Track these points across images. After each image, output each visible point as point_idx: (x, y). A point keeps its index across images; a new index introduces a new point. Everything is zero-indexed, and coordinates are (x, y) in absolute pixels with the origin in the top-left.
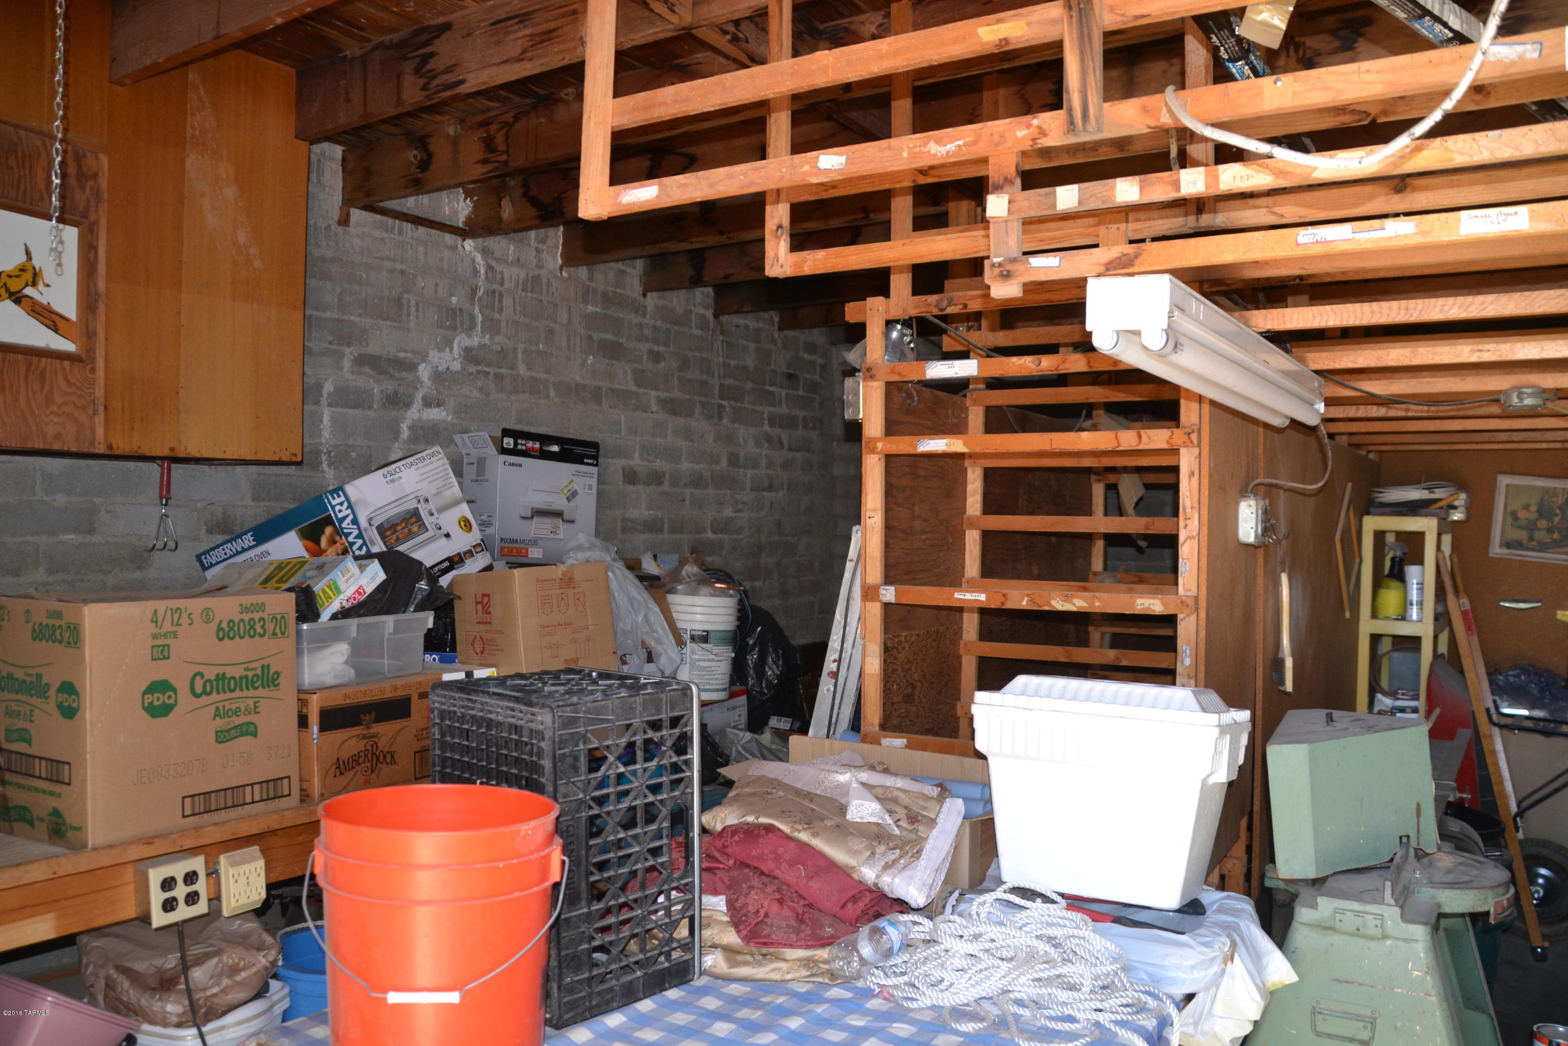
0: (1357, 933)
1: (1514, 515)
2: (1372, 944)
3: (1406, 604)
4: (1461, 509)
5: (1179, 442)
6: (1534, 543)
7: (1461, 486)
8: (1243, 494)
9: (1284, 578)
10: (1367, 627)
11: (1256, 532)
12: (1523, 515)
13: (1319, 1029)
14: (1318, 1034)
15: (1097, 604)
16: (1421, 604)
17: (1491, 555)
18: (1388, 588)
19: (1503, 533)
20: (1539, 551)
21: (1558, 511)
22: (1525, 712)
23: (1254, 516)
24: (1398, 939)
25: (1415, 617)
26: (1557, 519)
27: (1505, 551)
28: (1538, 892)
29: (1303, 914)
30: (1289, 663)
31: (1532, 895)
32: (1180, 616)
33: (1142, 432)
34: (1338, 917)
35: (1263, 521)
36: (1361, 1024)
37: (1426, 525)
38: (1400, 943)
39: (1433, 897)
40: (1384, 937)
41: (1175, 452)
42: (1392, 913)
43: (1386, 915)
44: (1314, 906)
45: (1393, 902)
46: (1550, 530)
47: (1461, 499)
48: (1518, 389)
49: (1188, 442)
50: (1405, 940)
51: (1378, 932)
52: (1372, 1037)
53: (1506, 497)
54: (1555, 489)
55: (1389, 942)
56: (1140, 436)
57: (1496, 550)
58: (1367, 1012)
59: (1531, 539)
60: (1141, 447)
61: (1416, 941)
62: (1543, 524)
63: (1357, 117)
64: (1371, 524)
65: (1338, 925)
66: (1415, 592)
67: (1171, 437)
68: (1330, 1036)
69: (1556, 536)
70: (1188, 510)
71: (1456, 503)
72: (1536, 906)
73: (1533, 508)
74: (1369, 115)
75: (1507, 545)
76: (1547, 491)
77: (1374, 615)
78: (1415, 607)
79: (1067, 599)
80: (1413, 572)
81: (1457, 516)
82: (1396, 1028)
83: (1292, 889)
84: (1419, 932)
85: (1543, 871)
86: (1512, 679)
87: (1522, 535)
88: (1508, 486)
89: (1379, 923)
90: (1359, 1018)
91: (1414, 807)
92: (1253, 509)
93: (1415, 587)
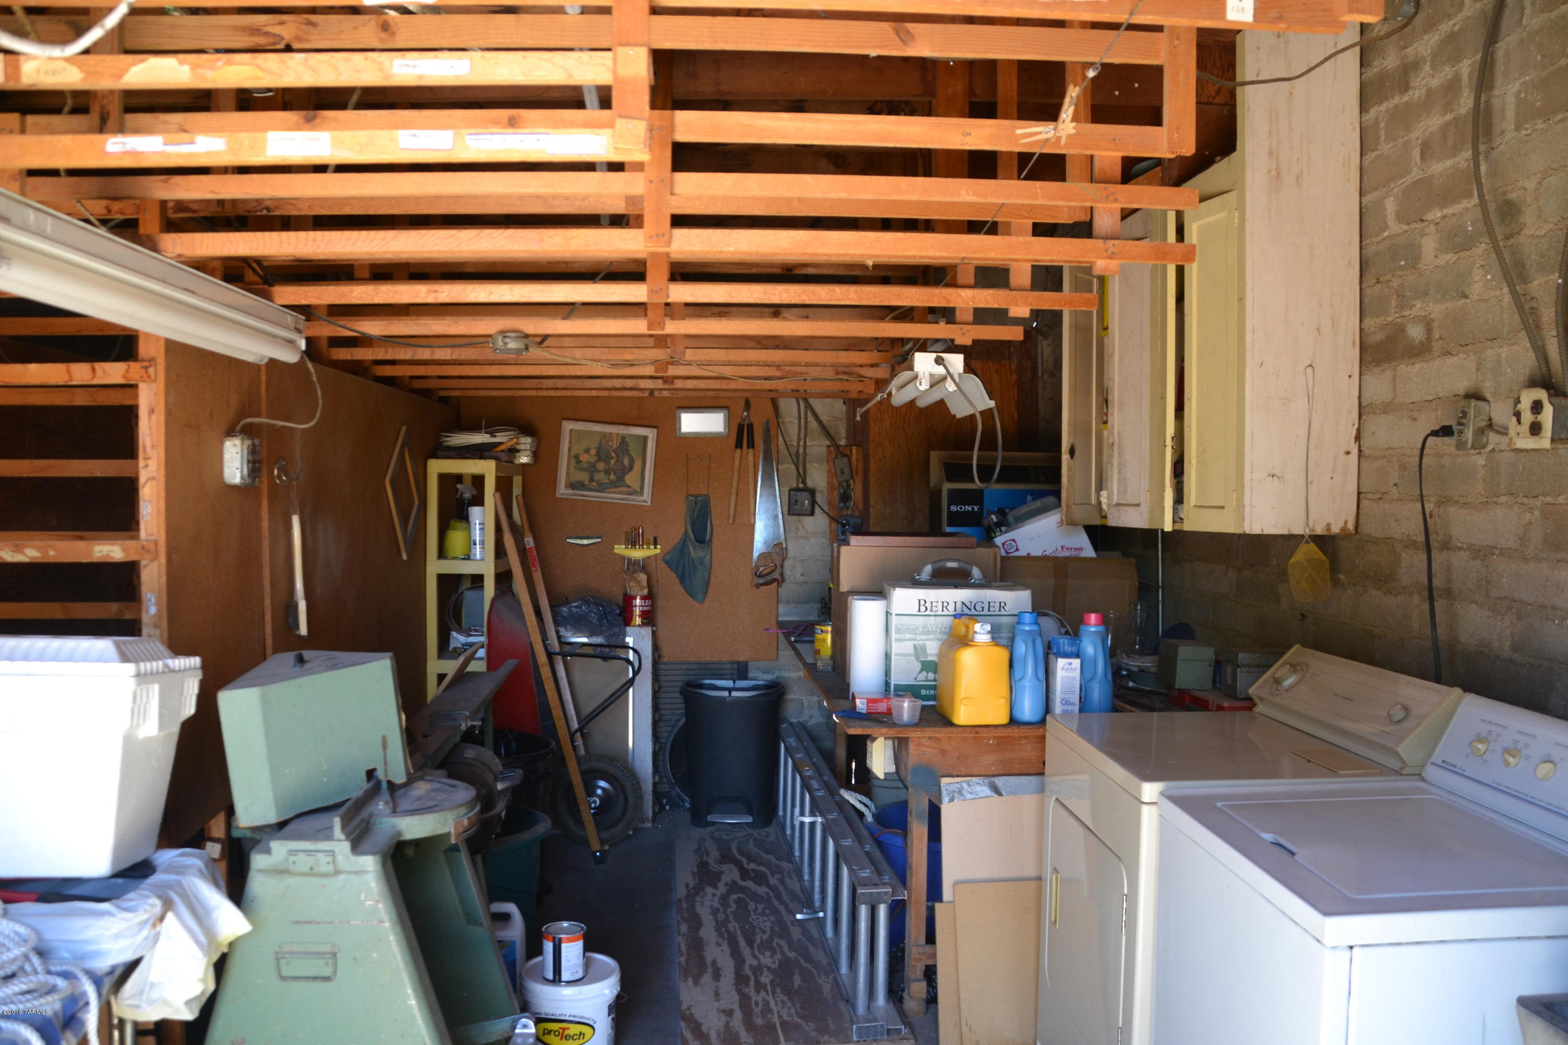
0: (311, 873)
1: (577, 457)
2: (326, 881)
3: (471, 543)
4: (529, 453)
5: (136, 376)
6: (594, 484)
7: (527, 429)
8: (230, 433)
9: (296, 521)
10: (435, 567)
11: (242, 472)
12: (584, 458)
13: (284, 974)
14: (283, 978)
15: (52, 553)
16: (482, 543)
17: (557, 496)
18: (455, 529)
19: (568, 475)
20: (598, 491)
21: (613, 455)
22: (584, 640)
23: (239, 456)
24: (350, 872)
25: (478, 557)
26: (613, 462)
27: (570, 492)
28: (595, 802)
29: (258, 861)
30: (302, 606)
31: (590, 806)
32: (143, 563)
33: (98, 365)
34: (292, 858)
35: (249, 462)
36: (322, 962)
37: (487, 468)
38: (352, 877)
39: (394, 827)
40: (337, 872)
41: (134, 387)
42: (342, 847)
43: (337, 850)
44: (268, 851)
45: (342, 837)
46: (607, 472)
47: (526, 442)
48: (504, 333)
49: (145, 377)
50: (357, 873)
51: (330, 869)
52: (335, 972)
53: (570, 442)
54: (610, 434)
55: (342, 877)
56: (94, 370)
57: (562, 491)
58: (327, 948)
59: (592, 480)
60: (95, 382)
61: (366, 872)
62: (601, 466)
63: (271, 40)
64: (437, 467)
65: (292, 868)
66: (478, 532)
67: (127, 371)
68: (295, 978)
69: (612, 477)
70: (149, 449)
71: (522, 447)
72: (594, 814)
73: (593, 452)
74: (283, 39)
75: (572, 486)
76: (605, 437)
77: (442, 554)
78: (478, 546)
79: (18, 549)
80: (475, 513)
81: (524, 459)
82: (355, 959)
83: (257, 837)
84: (370, 863)
85: (602, 784)
86: (574, 610)
87: (584, 477)
88: (571, 430)
89: (330, 859)
90: (320, 955)
91: (380, 740)
92: (238, 449)
93: (478, 527)
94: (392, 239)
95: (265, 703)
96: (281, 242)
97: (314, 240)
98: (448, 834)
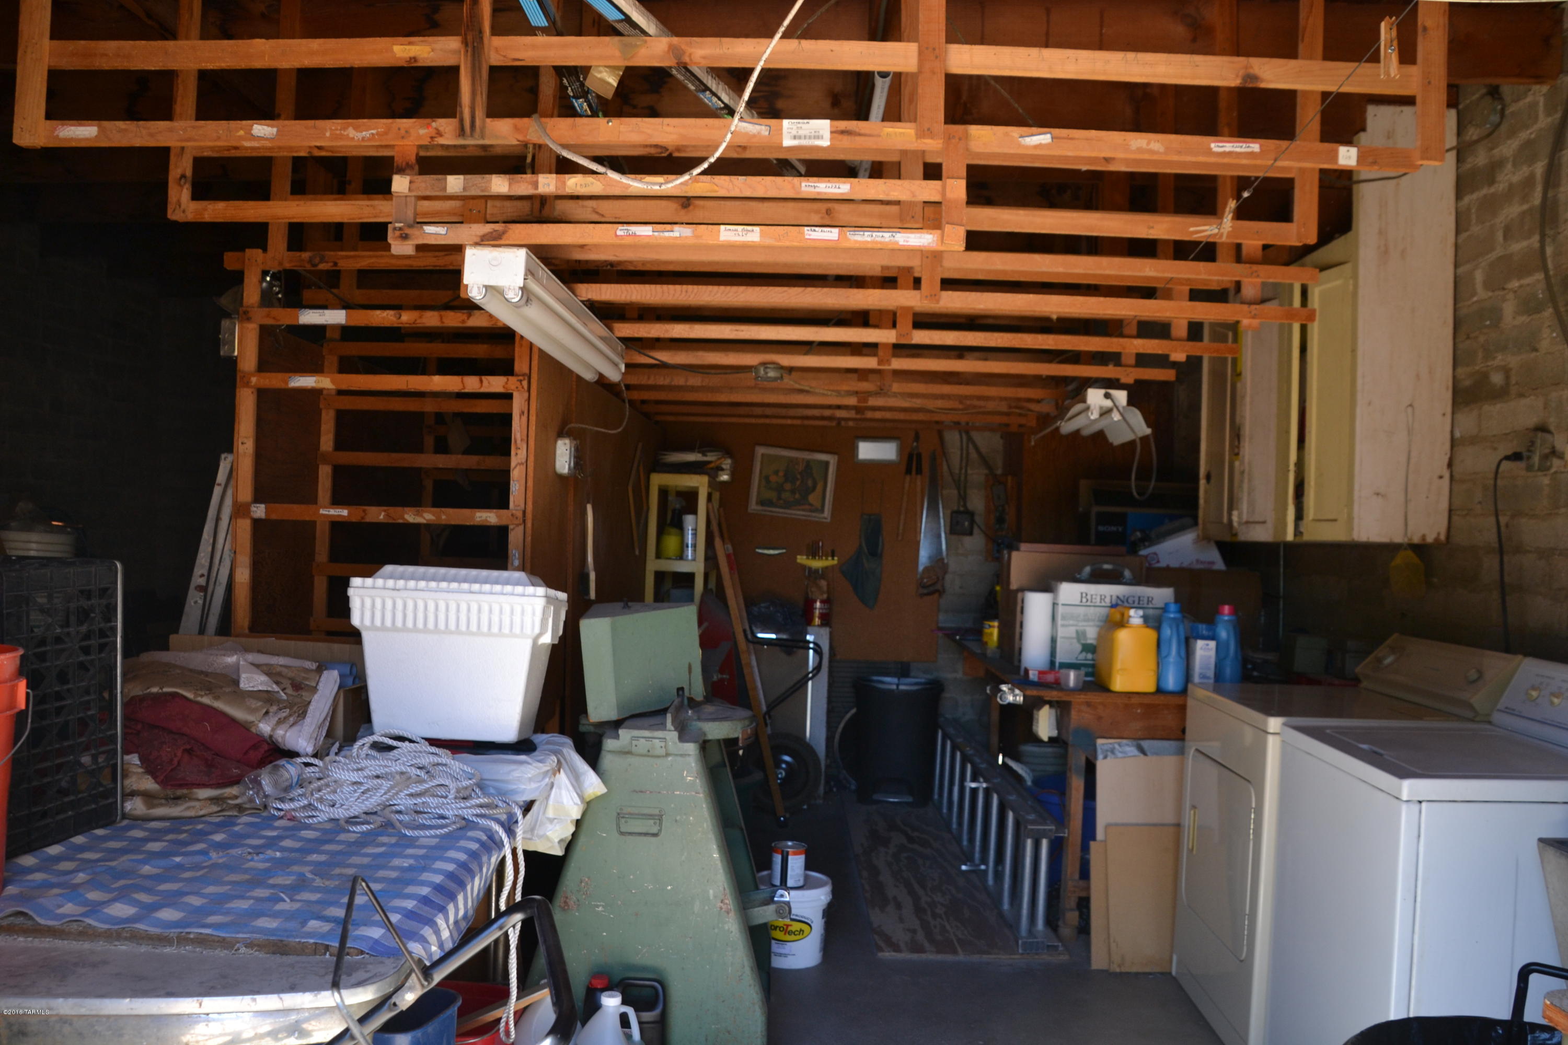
0: (648, 754)
1: (767, 478)
2: (659, 761)
3: (683, 546)
4: (728, 472)
5: (513, 387)
6: (782, 502)
7: (728, 453)
8: (561, 434)
9: (589, 508)
10: (653, 565)
11: (569, 465)
12: (773, 478)
13: (623, 830)
14: (622, 833)
15: (444, 517)
16: (694, 546)
17: (749, 511)
18: (669, 534)
19: (759, 492)
20: (785, 508)
21: (799, 476)
22: (773, 636)
23: (568, 452)
24: (676, 755)
25: (690, 557)
26: (798, 483)
27: (760, 508)
28: (781, 773)
29: (609, 744)
30: (593, 576)
31: (777, 776)
32: (511, 527)
33: (483, 378)
34: (634, 743)
35: (575, 457)
36: (652, 822)
37: (700, 483)
38: (679, 759)
39: (700, 729)
40: (667, 755)
41: (508, 397)
42: (671, 735)
43: (668, 738)
44: (617, 737)
45: (672, 728)
46: (793, 492)
47: (727, 463)
48: (764, 364)
49: (520, 387)
50: (681, 755)
51: (663, 752)
52: (660, 830)
53: (762, 463)
54: (797, 459)
55: (670, 758)
56: (481, 381)
57: (753, 506)
58: (657, 812)
59: (779, 498)
60: (483, 390)
61: (689, 755)
62: (788, 486)
63: (659, 150)
64: (658, 480)
65: (634, 749)
66: (690, 536)
67: (506, 383)
68: (630, 834)
69: (797, 496)
70: (519, 441)
71: (724, 467)
72: (780, 785)
73: (781, 474)
74: (667, 150)
75: (761, 502)
76: (791, 460)
77: (659, 556)
78: (690, 549)
79: (418, 514)
80: (689, 520)
81: (725, 477)
82: (676, 821)
83: (599, 731)
84: (691, 748)
85: (787, 758)
86: (763, 610)
87: (772, 495)
88: (763, 455)
89: (663, 744)
90: (650, 816)
91: (687, 666)
92: (568, 447)
93: (690, 532)
94: (742, 292)
95: (614, 629)
96: (663, 292)
97: (687, 292)
98: (737, 739)
